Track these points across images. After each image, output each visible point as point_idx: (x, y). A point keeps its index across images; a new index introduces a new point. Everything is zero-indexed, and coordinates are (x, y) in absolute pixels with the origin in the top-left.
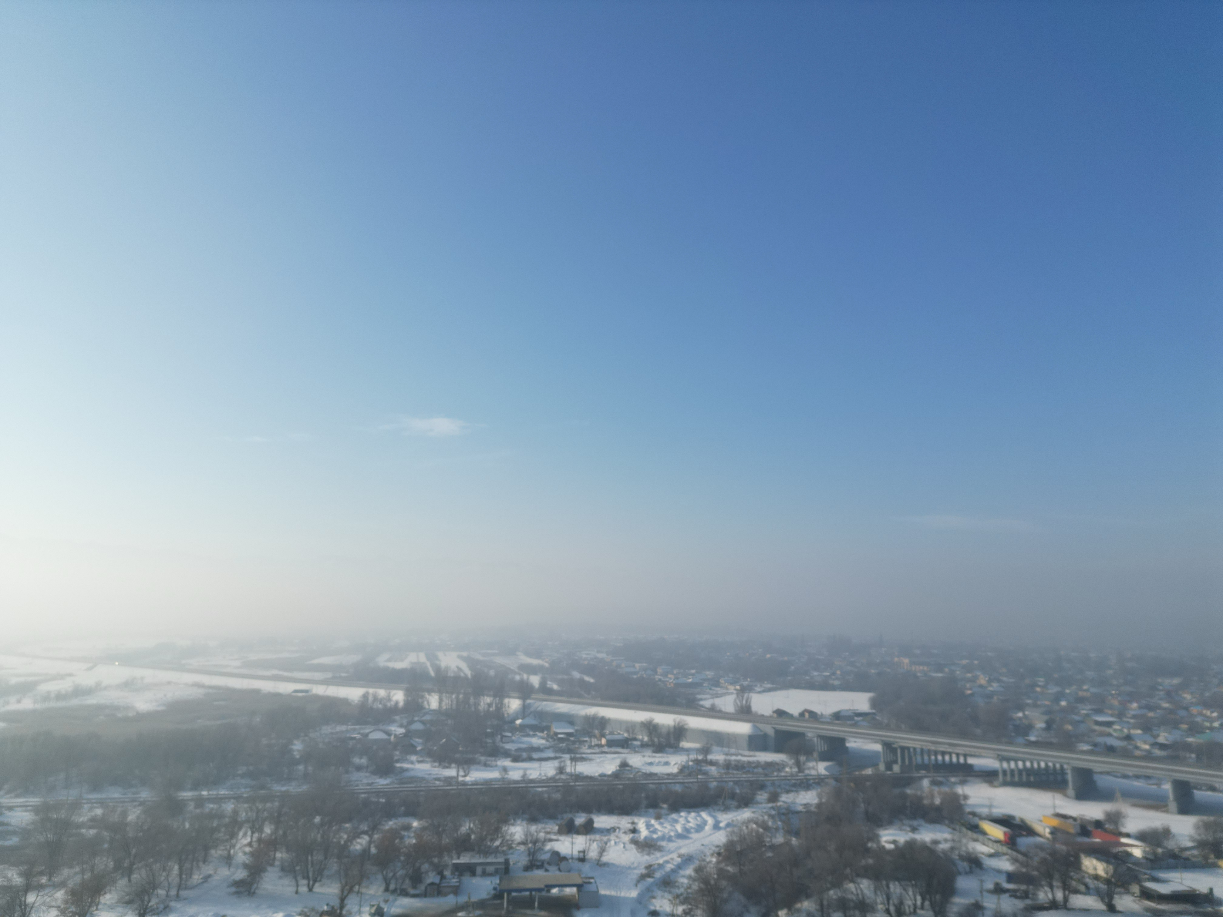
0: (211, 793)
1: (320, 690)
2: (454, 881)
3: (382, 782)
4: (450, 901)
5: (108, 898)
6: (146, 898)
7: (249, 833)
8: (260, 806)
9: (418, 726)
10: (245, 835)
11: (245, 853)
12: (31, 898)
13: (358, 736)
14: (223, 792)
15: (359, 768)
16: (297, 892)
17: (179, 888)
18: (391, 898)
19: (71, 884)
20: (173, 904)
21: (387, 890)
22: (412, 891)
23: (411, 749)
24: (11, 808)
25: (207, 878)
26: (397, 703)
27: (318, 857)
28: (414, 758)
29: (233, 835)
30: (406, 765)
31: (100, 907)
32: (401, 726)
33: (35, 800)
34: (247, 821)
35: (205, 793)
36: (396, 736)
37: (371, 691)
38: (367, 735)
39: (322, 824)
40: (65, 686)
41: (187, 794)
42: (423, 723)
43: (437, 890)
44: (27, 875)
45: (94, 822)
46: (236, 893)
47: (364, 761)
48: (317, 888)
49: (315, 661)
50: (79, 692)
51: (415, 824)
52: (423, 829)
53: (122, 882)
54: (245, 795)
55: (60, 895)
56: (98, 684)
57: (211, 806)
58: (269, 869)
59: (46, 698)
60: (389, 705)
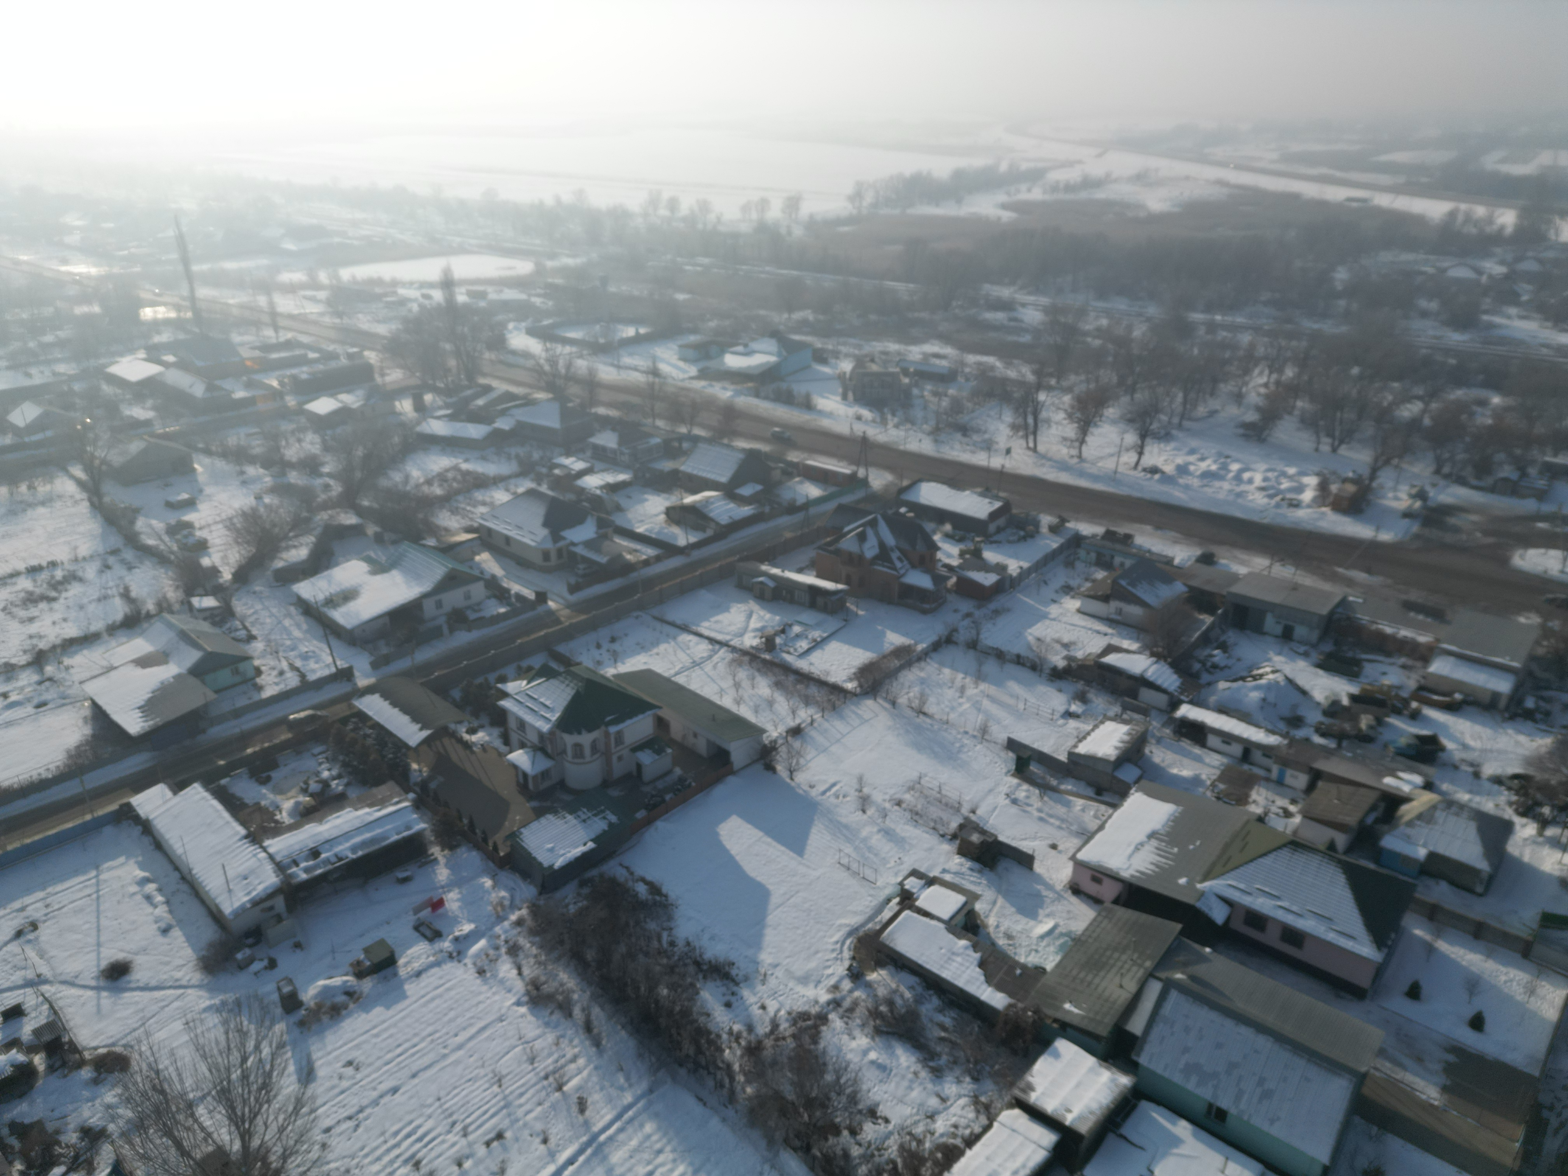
0: (1226, 318)
1: (1384, 200)
2: (1541, 483)
3: (1456, 338)
4: (1529, 505)
5: (1111, 412)
6: (1148, 420)
7: (1267, 372)
8: (1283, 343)
9: (1529, 266)
10: (1261, 374)
11: (1259, 394)
12: (1042, 397)
13: (1430, 270)
14: (1240, 320)
15: (1424, 314)
16: (1317, 450)
17: (1182, 417)
18: (1442, 483)
19: (1077, 390)
20: (1174, 432)
21: (1437, 472)
22: (1474, 482)
23: (1512, 298)
24: (1024, 305)
25: (1213, 413)
26: (1502, 228)
27: (1349, 415)
28: (1513, 311)
29: (1247, 371)
30: (1497, 320)
31: (1103, 419)
32: (1502, 263)
33: (1044, 300)
34: (1266, 358)
35: (1218, 318)
36: (1491, 277)
37: (1463, 207)
38: (1444, 271)
39: (1361, 377)
40: (1072, 175)
41: (1197, 317)
42: (1540, 261)
43: (1511, 489)
44: (1038, 373)
45: (1100, 332)
46: (1244, 435)
47: (1433, 305)
48: (1343, 450)
49: (1384, 158)
50: (1088, 183)
51: (1496, 400)
52: (1507, 409)
53: (1125, 399)
54: (1266, 327)
55: (1067, 399)
56: (1108, 175)
57: (1225, 334)
58: (1286, 417)
59: (1055, 188)
60: (1488, 230)
